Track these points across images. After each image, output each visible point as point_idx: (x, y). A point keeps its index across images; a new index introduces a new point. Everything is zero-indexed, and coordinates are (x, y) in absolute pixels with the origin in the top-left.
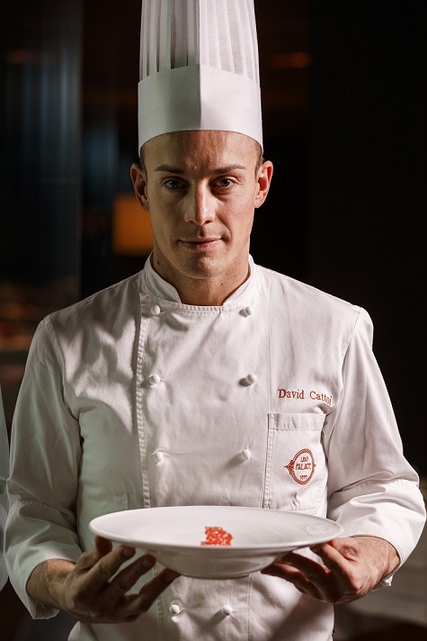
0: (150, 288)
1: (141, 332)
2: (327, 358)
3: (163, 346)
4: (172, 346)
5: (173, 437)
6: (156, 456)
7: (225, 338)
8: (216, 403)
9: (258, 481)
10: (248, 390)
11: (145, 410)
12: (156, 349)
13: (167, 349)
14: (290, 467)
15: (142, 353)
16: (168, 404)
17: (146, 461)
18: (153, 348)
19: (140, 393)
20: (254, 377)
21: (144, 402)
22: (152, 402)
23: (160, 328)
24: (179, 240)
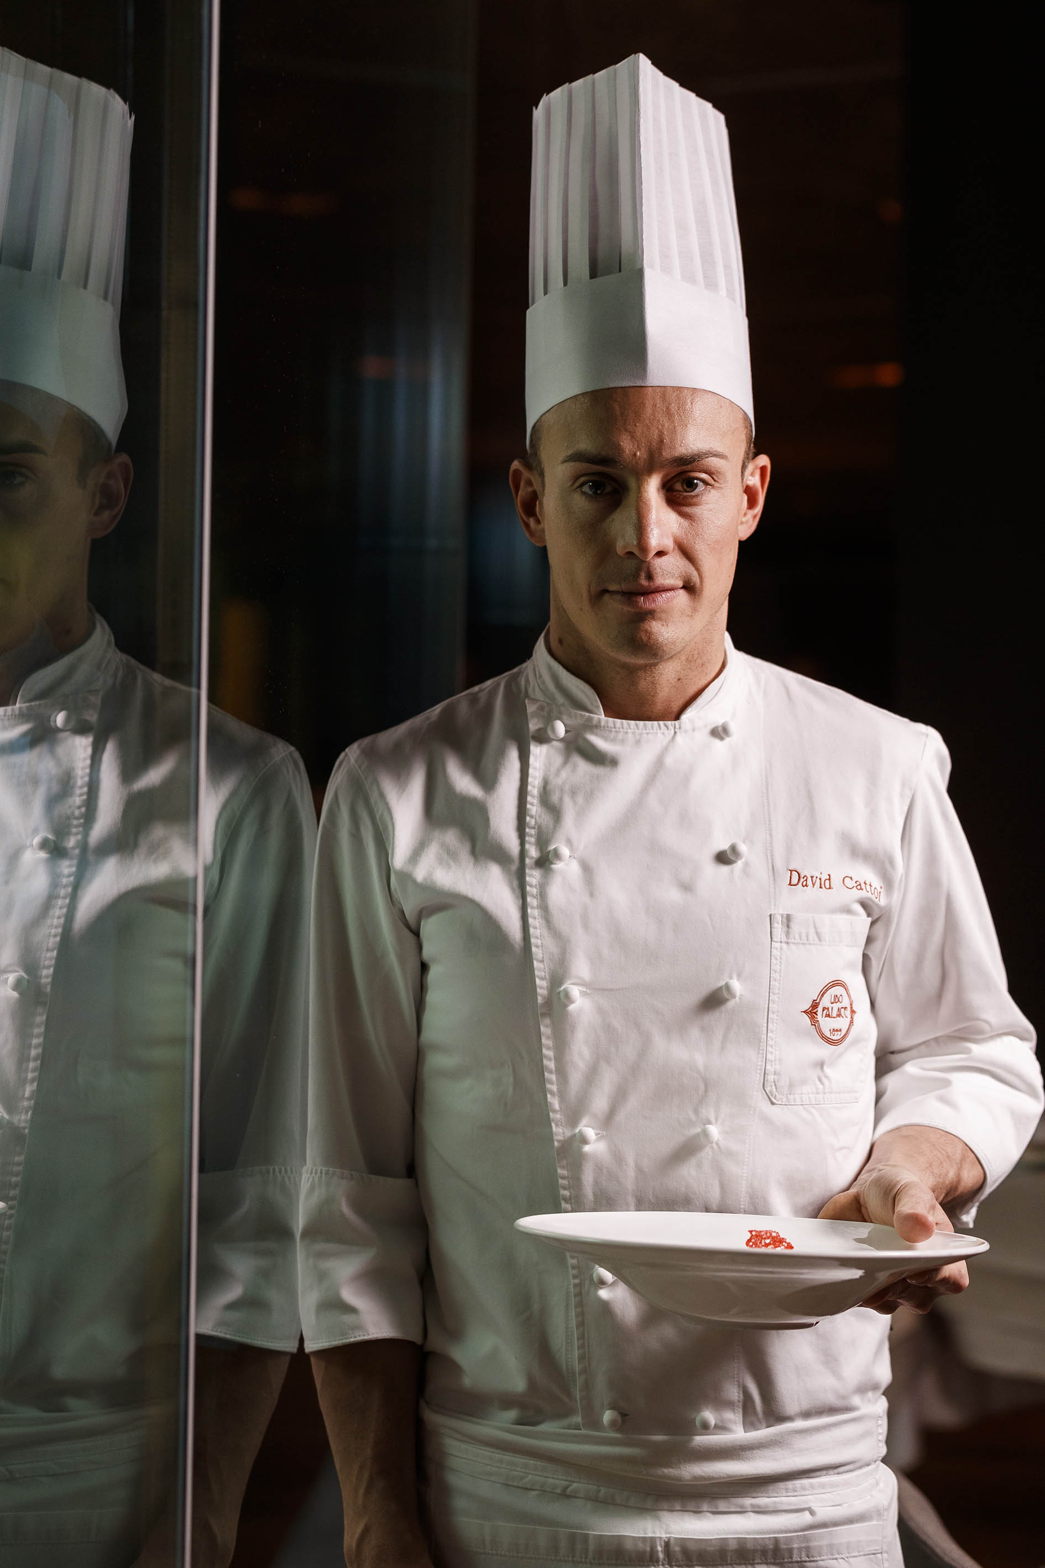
0: (545, 691)
1: (531, 771)
2: (873, 813)
3: (573, 793)
4: (590, 795)
5: (596, 959)
6: (567, 994)
7: (686, 779)
8: (673, 895)
9: (755, 1038)
10: (732, 871)
11: (544, 908)
12: (561, 799)
13: (580, 800)
14: (811, 1012)
15: (534, 807)
16: (586, 899)
17: (549, 1002)
18: (555, 798)
19: (533, 877)
20: (743, 848)
21: (542, 895)
22: (556, 893)
23: (566, 762)
24: (605, 591)
